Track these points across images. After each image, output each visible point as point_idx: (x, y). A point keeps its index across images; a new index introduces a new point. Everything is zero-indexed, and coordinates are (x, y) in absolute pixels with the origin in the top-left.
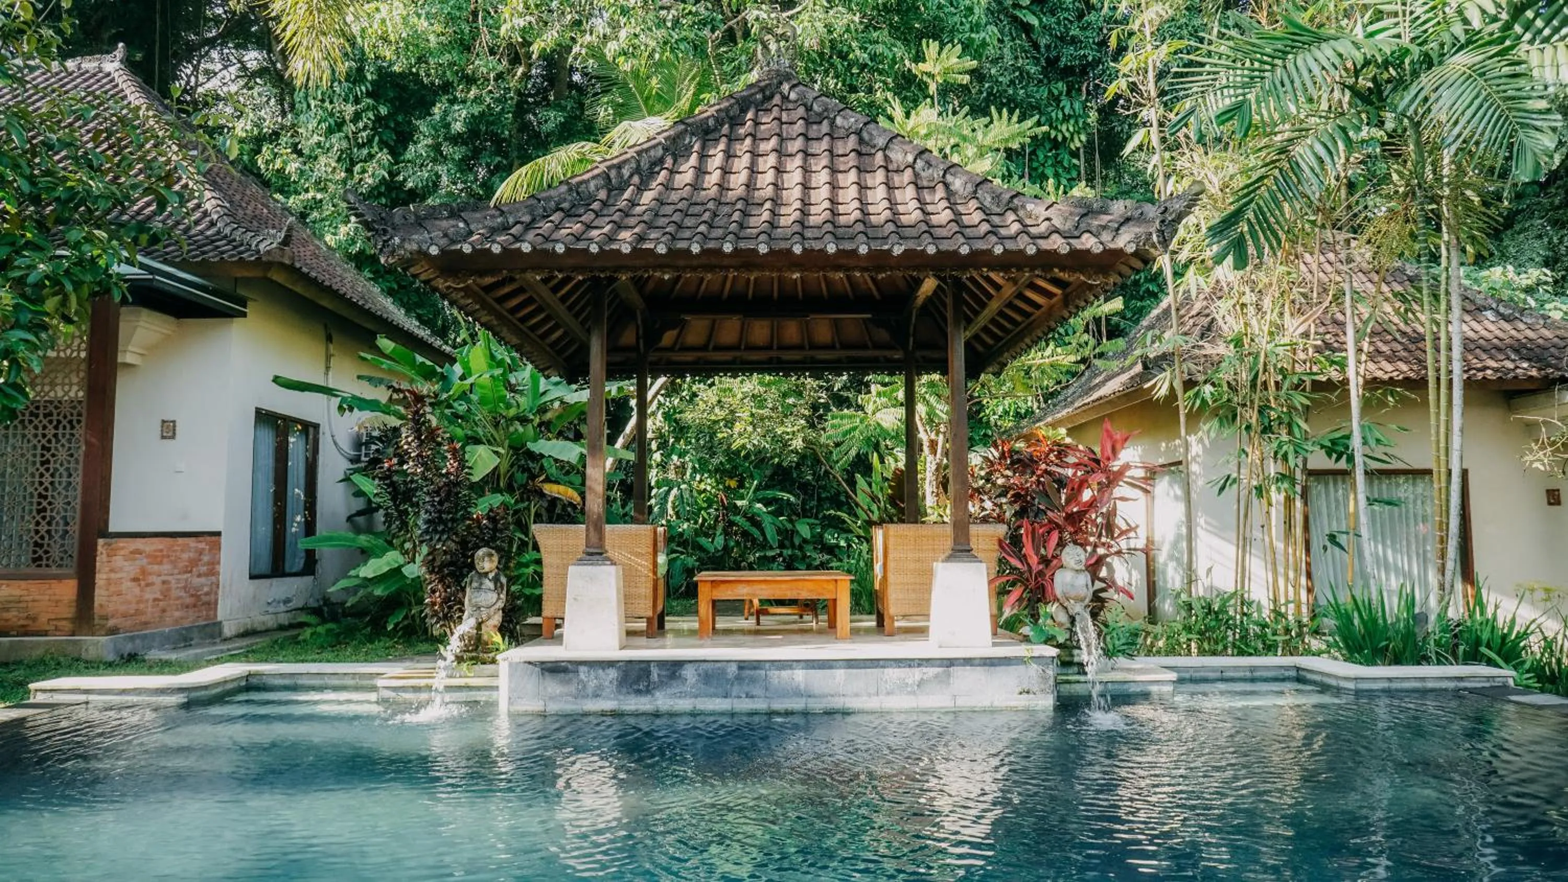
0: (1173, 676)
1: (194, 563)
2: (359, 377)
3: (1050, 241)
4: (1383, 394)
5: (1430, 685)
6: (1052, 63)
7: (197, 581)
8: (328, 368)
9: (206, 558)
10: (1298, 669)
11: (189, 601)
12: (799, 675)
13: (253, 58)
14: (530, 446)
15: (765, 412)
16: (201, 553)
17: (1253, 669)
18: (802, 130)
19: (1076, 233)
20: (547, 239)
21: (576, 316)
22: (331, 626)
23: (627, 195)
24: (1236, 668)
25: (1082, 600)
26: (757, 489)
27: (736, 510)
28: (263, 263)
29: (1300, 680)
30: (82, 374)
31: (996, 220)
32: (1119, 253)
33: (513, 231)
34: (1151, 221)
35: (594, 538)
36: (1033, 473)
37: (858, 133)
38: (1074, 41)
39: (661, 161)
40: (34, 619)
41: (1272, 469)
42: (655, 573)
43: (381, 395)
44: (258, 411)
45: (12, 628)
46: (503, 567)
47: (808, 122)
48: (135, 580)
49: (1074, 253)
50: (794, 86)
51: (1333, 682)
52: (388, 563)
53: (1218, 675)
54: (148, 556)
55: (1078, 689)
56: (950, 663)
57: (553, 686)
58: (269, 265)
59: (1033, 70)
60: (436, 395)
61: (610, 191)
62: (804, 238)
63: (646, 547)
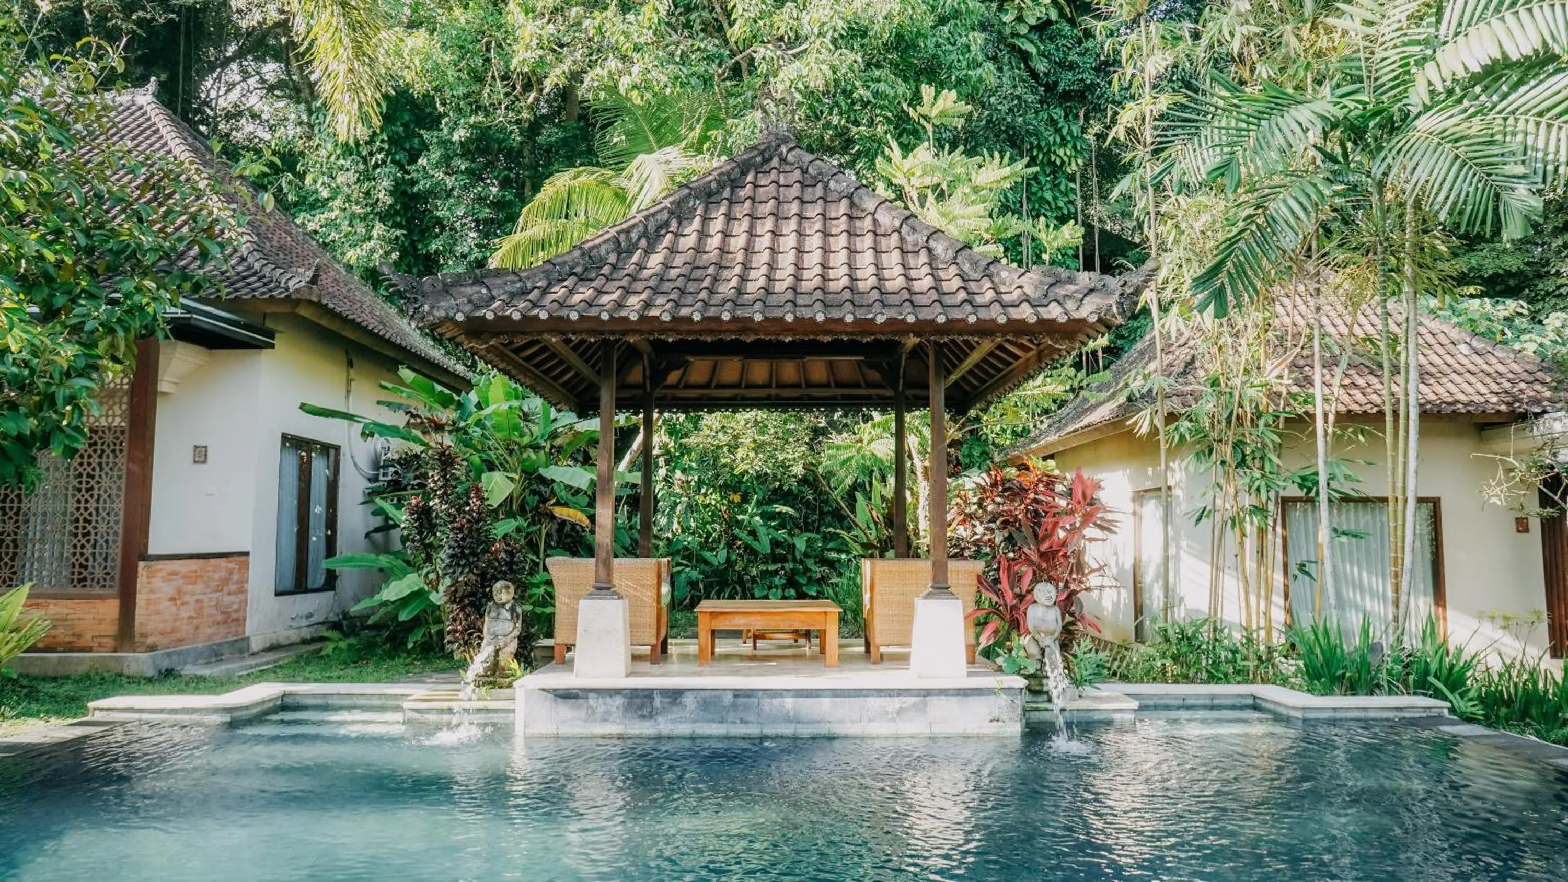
0: (1135, 704)
1: (225, 581)
2: (379, 403)
3: (1020, 309)
4: (1354, 432)
5: (1372, 715)
6: (1050, 88)
7: (227, 599)
8: (348, 392)
9: (236, 577)
10: (1255, 698)
11: (220, 618)
12: (789, 703)
13: (271, 70)
14: (542, 471)
15: (766, 438)
16: (231, 572)
17: (1213, 697)
18: (797, 194)
19: (1045, 302)
20: (562, 305)
21: (587, 361)
22: (352, 640)
23: (635, 258)
24: (1198, 696)
25: (1052, 634)
26: (759, 504)
27: (739, 524)
28: (291, 301)
29: (1256, 708)
30: (124, 407)
31: (973, 286)
32: (1083, 321)
33: (530, 297)
34: (1112, 293)
35: (602, 573)
36: (1022, 502)
37: (850, 197)
38: (1072, 67)
39: (667, 224)
40: (79, 636)
41: (1247, 501)
42: (659, 602)
43: (399, 420)
44: (285, 437)
45: (60, 644)
46: (520, 598)
47: (803, 185)
48: (172, 599)
49: (1041, 322)
50: (792, 149)
51: (1284, 711)
52: (409, 586)
53: (1180, 702)
54: (184, 577)
55: (1045, 716)
56: (928, 693)
57: (565, 710)
58: (298, 302)
59: (1030, 98)
60: (454, 423)
61: (619, 254)
62: (796, 305)
63: (651, 579)
